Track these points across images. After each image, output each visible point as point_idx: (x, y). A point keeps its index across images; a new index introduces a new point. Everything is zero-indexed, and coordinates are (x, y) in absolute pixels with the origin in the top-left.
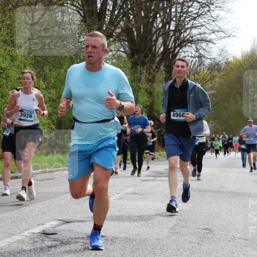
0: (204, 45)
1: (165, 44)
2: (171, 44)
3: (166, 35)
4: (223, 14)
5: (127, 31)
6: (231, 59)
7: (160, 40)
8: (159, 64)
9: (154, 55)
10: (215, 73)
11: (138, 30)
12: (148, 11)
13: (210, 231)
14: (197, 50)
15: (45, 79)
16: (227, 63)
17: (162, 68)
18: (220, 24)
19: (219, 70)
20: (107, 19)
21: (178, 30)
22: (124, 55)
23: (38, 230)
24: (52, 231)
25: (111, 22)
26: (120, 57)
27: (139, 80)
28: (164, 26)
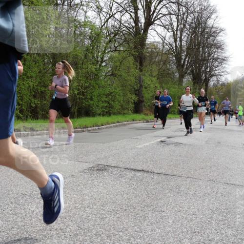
0: (219, 77)
1: (205, 76)
2: (208, 76)
3: (206, 73)
4: (227, 66)
5: (192, 72)
6: (229, 82)
7: (204, 75)
8: (203, 83)
9: (201, 80)
10: (223, 87)
11: (196, 71)
12: (199, 64)
13: (220, 143)
14: (217, 79)
15: (163, 88)
16: (228, 83)
17: (204, 84)
18: (225, 69)
19: (225, 86)
20: (185, 67)
21: (210, 71)
22: (191, 80)
23: (160, 140)
24: (164, 141)
25: (186, 68)
26: (189, 80)
27: (196, 89)
28: (205, 70)
